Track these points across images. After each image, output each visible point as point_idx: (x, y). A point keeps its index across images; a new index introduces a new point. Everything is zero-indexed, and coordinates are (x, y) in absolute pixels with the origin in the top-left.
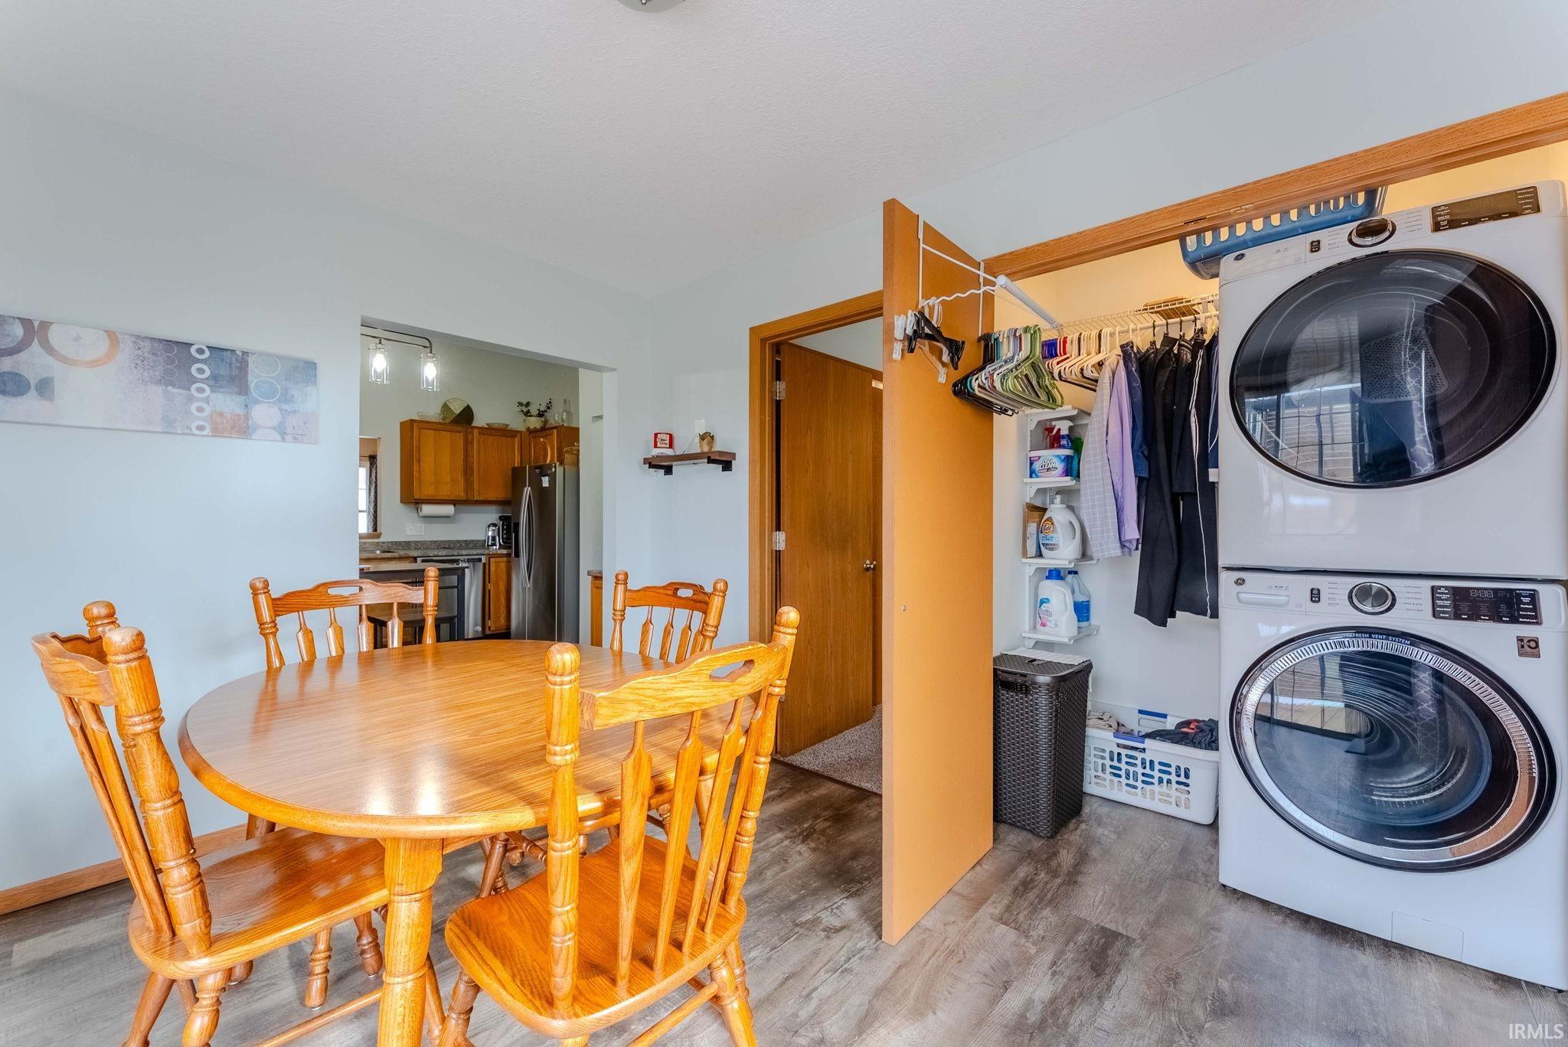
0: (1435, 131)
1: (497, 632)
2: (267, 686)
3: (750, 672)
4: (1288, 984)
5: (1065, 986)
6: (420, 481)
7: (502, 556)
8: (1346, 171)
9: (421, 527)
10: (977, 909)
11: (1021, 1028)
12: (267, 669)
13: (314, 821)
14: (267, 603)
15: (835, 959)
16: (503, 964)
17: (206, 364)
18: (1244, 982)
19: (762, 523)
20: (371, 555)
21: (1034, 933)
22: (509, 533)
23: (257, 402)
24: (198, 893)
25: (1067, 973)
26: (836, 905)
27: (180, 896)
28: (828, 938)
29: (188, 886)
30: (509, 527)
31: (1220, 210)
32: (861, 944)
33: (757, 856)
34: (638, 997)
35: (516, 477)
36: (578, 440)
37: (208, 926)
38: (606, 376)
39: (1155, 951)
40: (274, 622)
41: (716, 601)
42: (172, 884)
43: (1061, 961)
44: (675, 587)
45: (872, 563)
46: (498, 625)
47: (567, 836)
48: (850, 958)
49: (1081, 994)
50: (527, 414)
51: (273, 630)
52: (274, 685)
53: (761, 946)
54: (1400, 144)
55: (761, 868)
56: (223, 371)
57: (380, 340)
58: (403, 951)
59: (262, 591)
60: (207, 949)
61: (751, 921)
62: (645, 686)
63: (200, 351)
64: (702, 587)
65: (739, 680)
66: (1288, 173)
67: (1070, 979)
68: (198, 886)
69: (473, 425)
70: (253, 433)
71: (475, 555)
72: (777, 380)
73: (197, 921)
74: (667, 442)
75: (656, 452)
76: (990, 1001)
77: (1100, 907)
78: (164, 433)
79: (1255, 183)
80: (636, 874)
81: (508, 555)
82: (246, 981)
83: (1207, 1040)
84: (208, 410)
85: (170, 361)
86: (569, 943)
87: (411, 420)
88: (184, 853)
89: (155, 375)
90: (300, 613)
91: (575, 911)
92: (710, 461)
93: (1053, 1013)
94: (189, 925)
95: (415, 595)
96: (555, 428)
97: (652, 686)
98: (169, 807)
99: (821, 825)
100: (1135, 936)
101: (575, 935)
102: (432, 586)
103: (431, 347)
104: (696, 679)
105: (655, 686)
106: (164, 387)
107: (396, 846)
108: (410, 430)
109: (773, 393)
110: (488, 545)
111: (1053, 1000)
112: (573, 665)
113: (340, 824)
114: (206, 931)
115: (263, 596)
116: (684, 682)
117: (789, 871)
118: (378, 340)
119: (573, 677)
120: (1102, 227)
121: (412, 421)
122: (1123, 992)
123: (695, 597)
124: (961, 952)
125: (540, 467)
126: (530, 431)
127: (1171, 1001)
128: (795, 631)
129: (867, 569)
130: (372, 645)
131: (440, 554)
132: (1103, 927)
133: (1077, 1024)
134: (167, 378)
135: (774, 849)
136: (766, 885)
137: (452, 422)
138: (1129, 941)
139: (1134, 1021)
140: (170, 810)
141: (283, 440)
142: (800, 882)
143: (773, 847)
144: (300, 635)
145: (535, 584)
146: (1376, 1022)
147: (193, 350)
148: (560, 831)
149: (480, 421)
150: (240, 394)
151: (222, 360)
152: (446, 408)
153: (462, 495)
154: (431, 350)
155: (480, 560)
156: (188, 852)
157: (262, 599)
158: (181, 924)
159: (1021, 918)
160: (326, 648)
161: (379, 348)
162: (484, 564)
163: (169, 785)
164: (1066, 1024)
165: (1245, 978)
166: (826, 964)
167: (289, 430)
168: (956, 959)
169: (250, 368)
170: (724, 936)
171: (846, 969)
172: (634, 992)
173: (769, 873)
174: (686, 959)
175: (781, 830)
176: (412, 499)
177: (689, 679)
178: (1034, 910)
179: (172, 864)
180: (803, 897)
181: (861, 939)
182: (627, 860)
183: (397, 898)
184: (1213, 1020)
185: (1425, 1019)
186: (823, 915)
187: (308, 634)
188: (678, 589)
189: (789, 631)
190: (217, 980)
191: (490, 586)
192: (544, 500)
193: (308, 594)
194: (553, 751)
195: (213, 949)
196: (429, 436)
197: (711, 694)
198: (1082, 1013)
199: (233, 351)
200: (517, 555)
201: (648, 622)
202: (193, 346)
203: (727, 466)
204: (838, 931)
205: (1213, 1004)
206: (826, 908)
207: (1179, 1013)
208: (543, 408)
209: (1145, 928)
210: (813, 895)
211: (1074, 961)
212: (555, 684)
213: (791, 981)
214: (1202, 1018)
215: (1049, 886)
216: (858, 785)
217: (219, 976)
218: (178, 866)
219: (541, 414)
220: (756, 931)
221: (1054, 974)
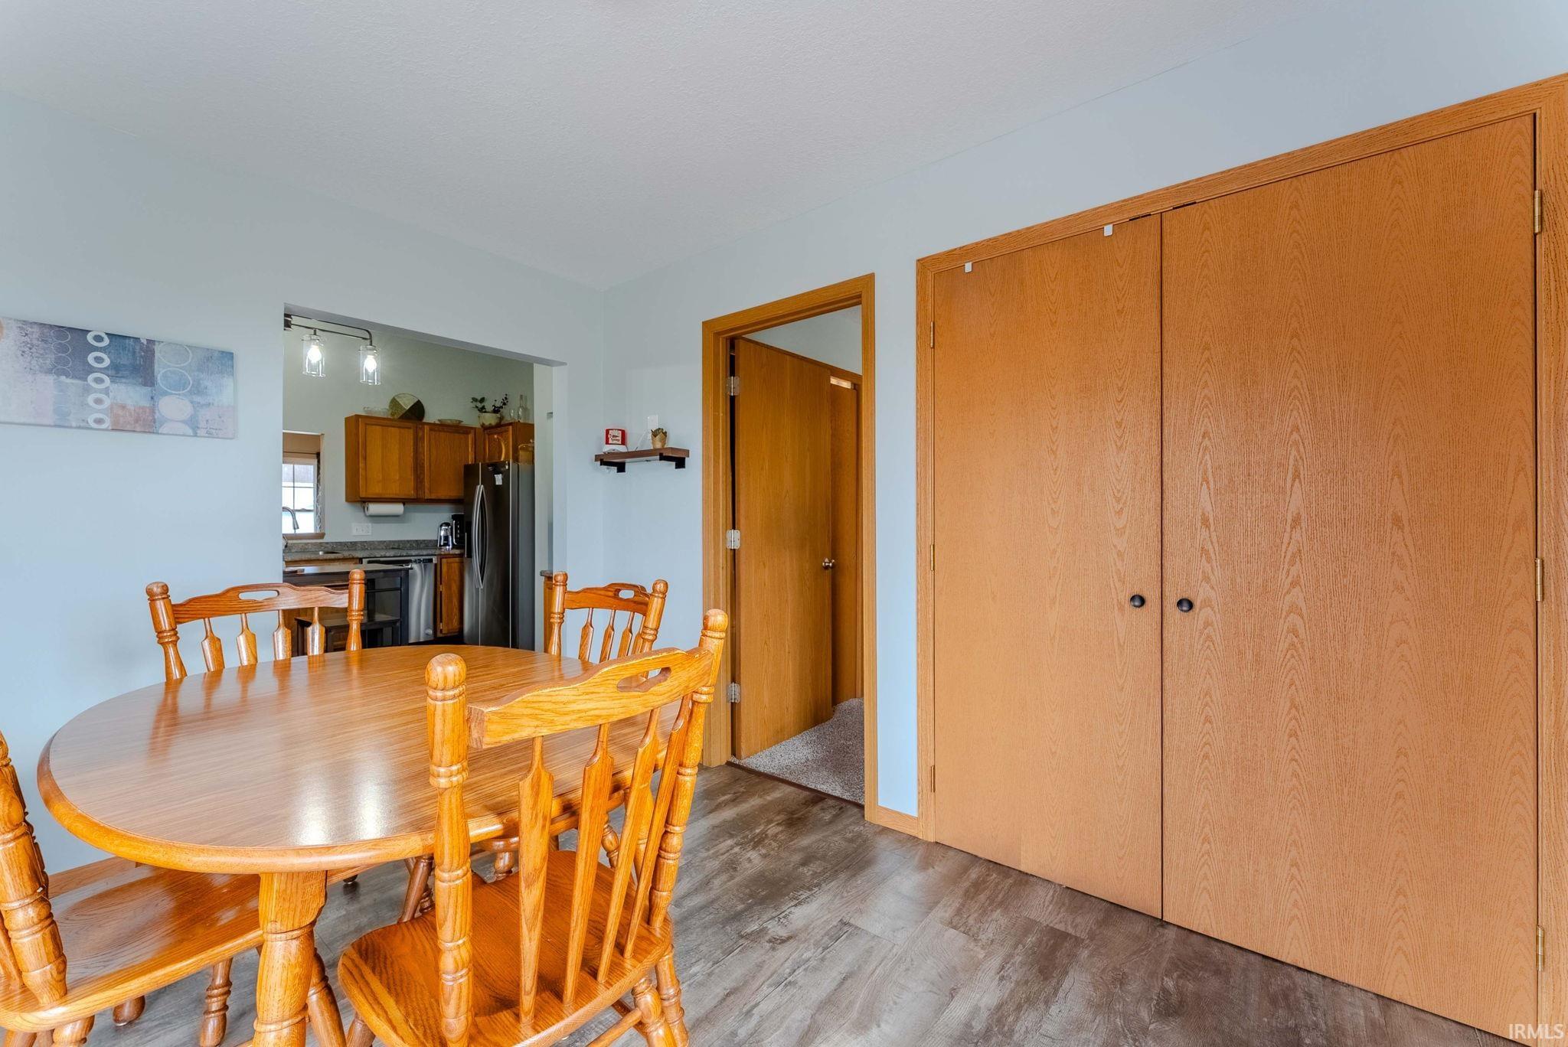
0: (1368, 131)
1: (449, 635)
2: (166, 699)
3: (666, 680)
4: (1232, 980)
5: (1012, 991)
6: (366, 478)
7: (454, 556)
8: (1283, 170)
9: (368, 527)
10: (928, 913)
11: (966, 1038)
12: (166, 681)
13: (167, 856)
14: (166, 609)
15: (779, 972)
16: (397, 1002)
17: (105, 353)
18: (1189, 980)
19: (716, 521)
20: (313, 557)
21: (983, 936)
22: (462, 533)
23: (165, 393)
24: (48, 936)
25: (1014, 978)
26: (783, 914)
27: (26, 940)
28: (773, 949)
29: (36, 928)
30: (462, 524)
31: (1164, 206)
32: (806, 955)
33: (706, 865)
34: (543, 1034)
35: (469, 474)
36: (533, 438)
37: (62, 971)
38: (555, 369)
39: (1103, 951)
40: (174, 630)
41: (656, 603)
42: (14, 927)
43: (1009, 965)
44: (616, 589)
45: (830, 562)
46: (450, 628)
47: (455, 865)
48: (795, 971)
49: (1028, 999)
50: (482, 410)
51: (174, 638)
52: (175, 698)
53: (703, 960)
54: (1334, 144)
55: (709, 877)
56: (125, 360)
57: (315, 331)
58: (277, 995)
59: (160, 597)
60: (61, 997)
61: (695, 934)
62: (541, 699)
63: (98, 338)
64: (643, 588)
65: (652, 689)
66: (1229, 171)
67: (1017, 983)
68: (50, 928)
69: (425, 421)
70: (160, 427)
71: (425, 555)
72: (731, 376)
73: (48, 967)
74: (620, 438)
75: (607, 448)
76: (936, 1010)
77: (1050, 908)
78: (55, 426)
79: (1197, 180)
80: (540, 902)
81: (461, 555)
82: (137, 1021)
83: (1151, 1042)
84: (107, 402)
85: (63, 349)
86: (461, 981)
87: (356, 415)
88: (30, 892)
89: (45, 364)
90: (207, 619)
91: (469, 946)
92: (663, 458)
93: (999, 1021)
94: (38, 971)
95: (339, 600)
96: (510, 424)
97: (549, 699)
98: (9, 842)
99: (773, 830)
100: (1084, 936)
101: (469, 970)
102: (357, 590)
103: (371, 338)
104: (601, 690)
105: (553, 699)
106: (55, 376)
107: (270, 878)
108: (357, 427)
109: (727, 388)
110: (440, 546)
111: (999, 1007)
112: (457, 678)
113: (196, 859)
114: (60, 977)
115: (162, 602)
116: (587, 694)
117: (736, 880)
118: (312, 331)
119: (456, 691)
120: (1050, 222)
121: (357, 417)
122: (1070, 996)
123: (636, 599)
124: (908, 959)
125: (492, 465)
126: (485, 428)
127: (1117, 1003)
128: (723, 635)
129: (827, 568)
130: (289, 653)
131: (388, 554)
132: (1052, 928)
133: (1022, 1032)
134: (59, 367)
135: (725, 856)
136: (712, 895)
137: (400, 418)
138: (1078, 941)
139: (1079, 1026)
140: (12, 844)
141: (195, 435)
142: (748, 891)
143: (722, 854)
144: (206, 644)
145: (490, 584)
146: (1315, 1016)
147: (90, 337)
148: (447, 860)
149: (432, 416)
150: (145, 384)
151: (124, 349)
152: (394, 403)
153: (412, 494)
154: (371, 342)
155: (431, 561)
156: (35, 891)
157: (160, 605)
158: (28, 971)
159: (971, 921)
160: (237, 655)
161: (315, 340)
162: (436, 565)
163: (9, 817)
164: (1012, 1031)
165: (1191, 976)
166: (769, 978)
167: (202, 424)
168: (903, 967)
169: (156, 357)
170: (645, 960)
171: (790, 982)
172: (539, 1029)
173: (717, 882)
174: (601, 988)
175: (731, 836)
176: (358, 498)
177: (592, 689)
178: (984, 912)
179: (16, 904)
180: (749, 908)
181: (807, 949)
182: (528, 886)
183: (270, 937)
184: (1158, 1021)
185: (1362, 1013)
186: (769, 925)
187: (216, 643)
188: (620, 590)
189: (717, 635)
190: (76, 1030)
191: (442, 588)
192: (498, 498)
193: (216, 599)
194: (436, 773)
195: (70, 996)
196: (375, 432)
197: (621, 705)
198: (1029, 1018)
199: (137, 339)
200: (470, 555)
201: (588, 625)
202: (90, 333)
203: (680, 463)
204: (783, 941)
205: (1158, 1004)
206: (773, 918)
207: (1124, 1016)
208: (498, 404)
209: (1094, 928)
210: (760, 904)
211: (1022, 964)
212: (436, 699)
213: (732, 997)
214: (1147, 1019)
215: (1000, 887)
216: (813, 787)
217: (78, 1025)
218: (22, 907)
219: (496, 410)
220: (699, 945)
221: (1002, 978)
